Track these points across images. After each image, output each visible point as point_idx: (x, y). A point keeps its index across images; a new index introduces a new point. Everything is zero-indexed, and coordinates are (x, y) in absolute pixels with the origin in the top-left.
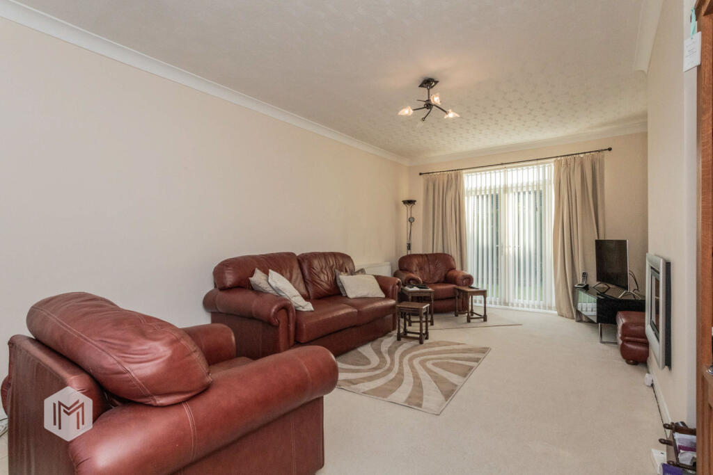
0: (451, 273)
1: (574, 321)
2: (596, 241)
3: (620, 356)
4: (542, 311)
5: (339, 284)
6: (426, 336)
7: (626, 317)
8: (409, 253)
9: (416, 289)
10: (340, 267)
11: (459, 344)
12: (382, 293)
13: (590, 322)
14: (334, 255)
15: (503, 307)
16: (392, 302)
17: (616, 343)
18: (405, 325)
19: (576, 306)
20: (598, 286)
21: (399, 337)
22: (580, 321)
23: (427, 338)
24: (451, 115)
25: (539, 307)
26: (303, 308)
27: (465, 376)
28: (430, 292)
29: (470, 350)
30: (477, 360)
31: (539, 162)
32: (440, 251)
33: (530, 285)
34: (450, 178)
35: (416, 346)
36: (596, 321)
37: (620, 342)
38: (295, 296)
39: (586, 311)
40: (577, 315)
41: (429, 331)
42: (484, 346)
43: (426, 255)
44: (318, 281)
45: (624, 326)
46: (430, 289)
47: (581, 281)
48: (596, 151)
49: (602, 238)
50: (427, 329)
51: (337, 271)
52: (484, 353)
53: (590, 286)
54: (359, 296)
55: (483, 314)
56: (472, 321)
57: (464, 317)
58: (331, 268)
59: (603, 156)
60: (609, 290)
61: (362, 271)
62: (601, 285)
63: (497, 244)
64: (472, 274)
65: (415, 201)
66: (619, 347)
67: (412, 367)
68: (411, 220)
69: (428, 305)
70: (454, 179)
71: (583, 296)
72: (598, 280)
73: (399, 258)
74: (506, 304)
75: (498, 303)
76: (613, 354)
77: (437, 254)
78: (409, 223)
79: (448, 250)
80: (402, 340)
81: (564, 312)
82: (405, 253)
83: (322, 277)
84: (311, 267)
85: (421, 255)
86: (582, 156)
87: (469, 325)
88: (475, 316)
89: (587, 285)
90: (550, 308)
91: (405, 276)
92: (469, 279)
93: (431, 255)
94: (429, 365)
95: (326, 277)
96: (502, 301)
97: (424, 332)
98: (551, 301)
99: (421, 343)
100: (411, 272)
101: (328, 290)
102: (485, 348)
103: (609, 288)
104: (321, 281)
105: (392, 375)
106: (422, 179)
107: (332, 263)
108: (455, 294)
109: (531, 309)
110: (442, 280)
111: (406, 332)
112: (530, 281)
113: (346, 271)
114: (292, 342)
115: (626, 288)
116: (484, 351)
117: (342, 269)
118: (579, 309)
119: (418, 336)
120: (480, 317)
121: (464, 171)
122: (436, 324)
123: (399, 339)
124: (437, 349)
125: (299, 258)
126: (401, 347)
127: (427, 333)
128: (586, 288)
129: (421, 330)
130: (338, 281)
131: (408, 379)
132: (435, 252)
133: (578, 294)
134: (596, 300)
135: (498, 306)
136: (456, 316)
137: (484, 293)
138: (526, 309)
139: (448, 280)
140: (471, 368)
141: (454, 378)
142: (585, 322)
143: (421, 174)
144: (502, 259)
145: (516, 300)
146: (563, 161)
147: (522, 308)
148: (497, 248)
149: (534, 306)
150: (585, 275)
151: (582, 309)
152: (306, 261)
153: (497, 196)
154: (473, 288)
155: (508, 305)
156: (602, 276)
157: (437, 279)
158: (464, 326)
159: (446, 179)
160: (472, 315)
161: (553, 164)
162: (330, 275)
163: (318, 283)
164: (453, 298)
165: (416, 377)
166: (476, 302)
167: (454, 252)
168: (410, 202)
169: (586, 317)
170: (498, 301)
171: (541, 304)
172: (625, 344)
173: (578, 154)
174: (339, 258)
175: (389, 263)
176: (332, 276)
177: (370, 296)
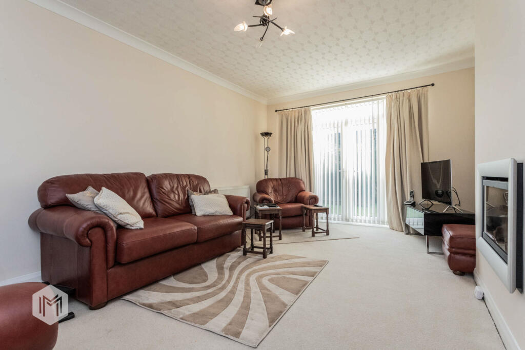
0: (300, 194)
1: (403, 234)
2: (422, 164)
3: (447, 267)
4: (377, 225)
5: (191, 204)
6: (270, 250)
7: (452, 229)
8: (266, 178)
9: (266, 207)
10: (194, 188)
11: (300, 258)
12: (231, 211)
13: (417, 234)
14: (189, 177)
15: (345, 222)
16: (240, 219)
17: (443, 254)
18: (252, 240)
19: (404, 220)
20: (424, 203)
21: (245, 252)
22: (408, 233)
23: (271, 252)
24: (287, 32)
25: (374, 222)
26: (131, 226)
27: (297, 294)
28: (279, 210)
29: (308, 264)
30: (313, 275)
31: (374, 98)
32: (292, 176)
33: (367, 206)
34: (300, 113)
35: (259, 260)
36: (423, 234)
37: (448, 253)
38: (121, 214)
39: (413, 225)
40: (405, 228)
41: (273, 245)
42: (323, 259)
43: (280, 179)
44: (166, 200)
45: (452, 238)
46: (279, 208)
47: (409, 198)
48: (421, 87)
49: (426, 161)
50: (271, 244)
51: (191, 191)
52: (321, 266)
53: (416, 203)
54: (207, 214)
55: (325, 229)
56: (316, 235)
57: (309, 233)
58: (184, 188)
59: (427, 91)
60: (433, 206)
61: (215, 191)
62: (426, 202)
63: (340, 169)
64: (317, 195)
65: (271, 133)
66: (447, 258)
67: (247, 284)
68: (268, 149)
69: (272, 221)
70: (303, 115)
71: (410, 211)
72: (423, 197)
73: (257, 182)
74: (347, 220)
75: (340, 219)
76: (440, 265)
77: (289, 178)
78: (266, 152)
79: (299, 175)
80: (248, 255)
81: (395, 225)
82: (263, 177)
83: (172, 196)
84: (160, 186)
85: (276, 180)
86: (409, 91)
87: (313, 239)
88: (320, 231)
89: (414, 202)
90: (383, 223)
91: (259, 197)
92: (315, 199)
93: (284, 179)
94: (265, 281)
95: (177, 196)
96: (344, 218)
97: (268, 246)
98: (384, 218)
99: (265, 257)
100: (267, 194)
101: (177, 209)
102: (324, 261)
103: (433, 204)
104: (172, 200)
105: (223, 294)
106: (277, 115)
107: (185, 184)
108: (302, 212)
109: (367, 224)
110: (293, 200)
111: (253, 246)
112: (367, 202)
113: (200, 191)
114: (111, 262)
115: (450, 203)
116: (322, 264)
117: (195, 189)
118: (407, 223)
119: (262, 250)
120: (324, 231)
121: (312, 108)
122: (284, 238)
123: (245, 254)
124: (278, 263)
125: (149, 179)
126: (245, 262)
127: (271, 247)
128: (413, 205)
129: (265, 244)
130: (190, 201)
131: (238, 299)
132: (288, 177)
133: (406, 209)
134: (423, 214)
135: (340, 222)
136: (304, 231)
137: (326, 210)
138: (363, 224)
139: (297, 200)
140: (305, 284)
141: (286, 297)
142: (412, 234)
143: (276, 111)
144: (343, 182)
145: (355, 216)
146: (393, 96)
147: (360, 224)
148: (340, 172)
149: (369, 222)
150: (412, 193)
151: (409, 223)
152: (155, 181)
153: (339, 134)
154: (317, 206)
155: (349, 221)
156: (427, 195)
157: (289, 199)
158: (309, 240)
159: (297, 114)
160: (317, 230)
161: (385, 100)
162: (181, 196)
163: (166, 202)
164: (301, 215)
165: (247, 296)
166: (331, 220)
167: (303, 176)
168: (267, 134)
169: (413, 229)
170: (340, 217)
171: (376, 220)
172: (452, 255)
173: (406, 89)
174: (193, 179)
175: (248, 186)
176: (184, 196)
177: (217, 213)
